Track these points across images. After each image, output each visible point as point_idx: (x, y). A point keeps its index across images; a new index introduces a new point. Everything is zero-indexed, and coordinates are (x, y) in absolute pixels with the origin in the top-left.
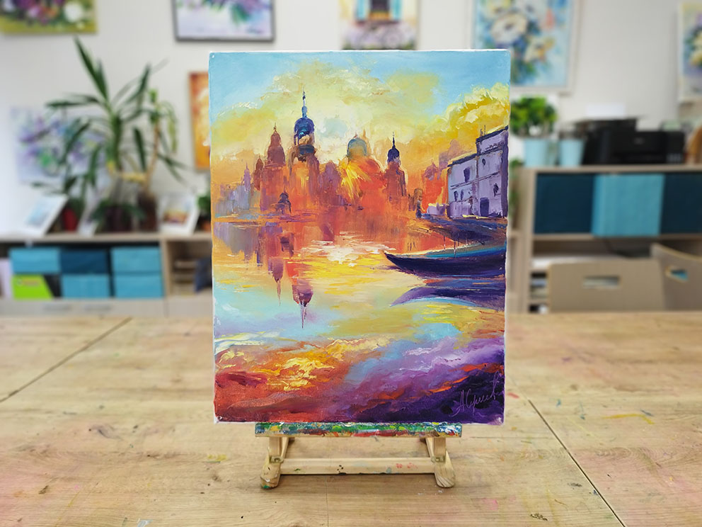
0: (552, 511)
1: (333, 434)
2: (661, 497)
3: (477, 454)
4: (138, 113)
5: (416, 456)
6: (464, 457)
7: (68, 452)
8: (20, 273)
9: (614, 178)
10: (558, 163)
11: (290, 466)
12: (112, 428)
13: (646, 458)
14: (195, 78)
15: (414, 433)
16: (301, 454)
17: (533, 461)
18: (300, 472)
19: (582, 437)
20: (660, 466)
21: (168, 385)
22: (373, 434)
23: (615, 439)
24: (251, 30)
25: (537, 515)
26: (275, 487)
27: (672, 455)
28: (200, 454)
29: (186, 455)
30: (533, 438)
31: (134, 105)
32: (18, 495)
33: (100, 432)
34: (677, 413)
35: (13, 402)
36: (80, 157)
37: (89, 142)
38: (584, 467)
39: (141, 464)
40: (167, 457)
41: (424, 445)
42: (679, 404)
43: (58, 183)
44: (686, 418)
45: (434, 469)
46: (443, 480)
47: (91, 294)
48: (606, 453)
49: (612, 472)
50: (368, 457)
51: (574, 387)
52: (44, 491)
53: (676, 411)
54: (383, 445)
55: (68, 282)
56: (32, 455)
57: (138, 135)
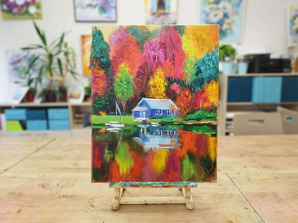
0: (236, 219)
1: (142, 187)
2: (283, 213)
3: (204, 195)
4: (59, 52)
5: (178, 196)
6: (198, 197)
7: (29, 195)
8: (9, 120)
9: (261, 78)
10: (237, 72)
11: (124, 200)
12: (48, 185)
13: (276, 197)
14: (83, 37)
15: (177, 186)
16: (128, 195)
17: (228, 198)
18: (128, 203)
19: (248, 188)
20: (282, 200)
21: (71, 166)
22: (159, 187)
23: (263, 189)
24: (107, 17)
25: (230, 221)
26: (117, 210)
27: (287, 196)
28: (85, 196)
29: (79, 196)
30: (228, 188)
31: (57, 49)
32: (8, 213)
33: (43, 186)
34: (289, 177)
35: (6, 174)
36: (35, 71)
37: (38, 65)
38: (250, 201)
39: (60, 200)
40: (71, 197)
41: (181, 191)
42: (290, 174)
43: (25, 81)
44: (293, 180)
45: (186, 202)
46: (189, 206)
47: (39, 128)
48: (259, 195)
49: (261, 203)
50: (157, 197)
51: (245, 167)
52: (19, 211)
53: (288, 177)
54: (164, 192)
55: (29, 123)
56: (14, 196)
57: (59, 61)
